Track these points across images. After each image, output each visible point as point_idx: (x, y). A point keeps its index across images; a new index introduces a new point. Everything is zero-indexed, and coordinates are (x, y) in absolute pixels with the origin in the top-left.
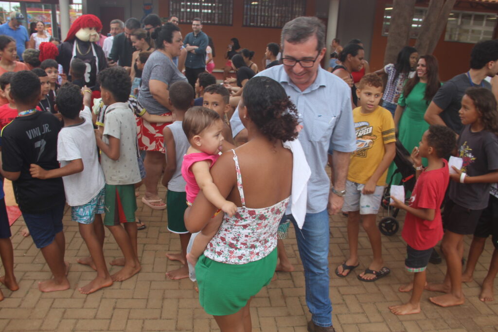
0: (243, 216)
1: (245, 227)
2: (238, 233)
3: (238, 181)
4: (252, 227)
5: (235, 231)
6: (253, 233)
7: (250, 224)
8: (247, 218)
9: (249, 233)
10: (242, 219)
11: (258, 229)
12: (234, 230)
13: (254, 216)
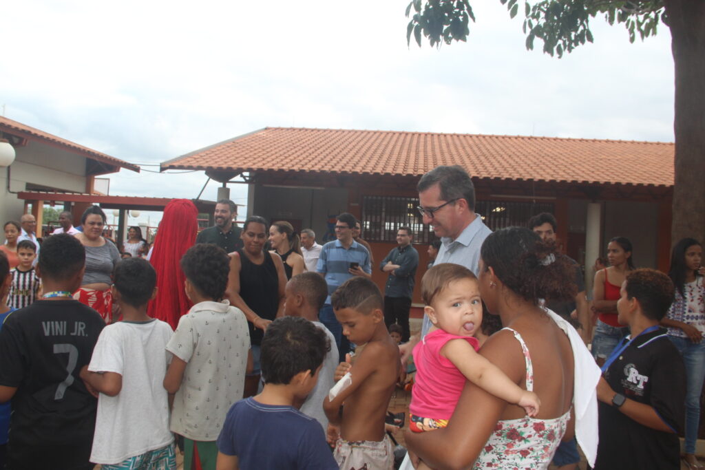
0: (523, 433)
1: (524, 453)
2: (513, 467)
3: (528, 371)
4: (535, 454)
5: (508, 464)
6: (537, 463)
7: (534, 448)
8: (530, 436)
9: (532, 464)
10: (521, 439)
11: (543, 458)
12: (505, 462)
13: (541, 432)
